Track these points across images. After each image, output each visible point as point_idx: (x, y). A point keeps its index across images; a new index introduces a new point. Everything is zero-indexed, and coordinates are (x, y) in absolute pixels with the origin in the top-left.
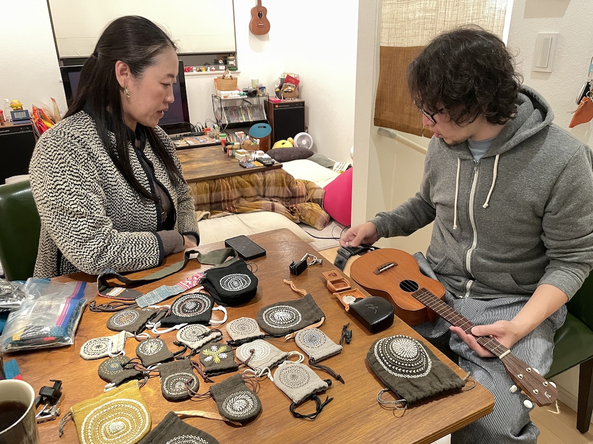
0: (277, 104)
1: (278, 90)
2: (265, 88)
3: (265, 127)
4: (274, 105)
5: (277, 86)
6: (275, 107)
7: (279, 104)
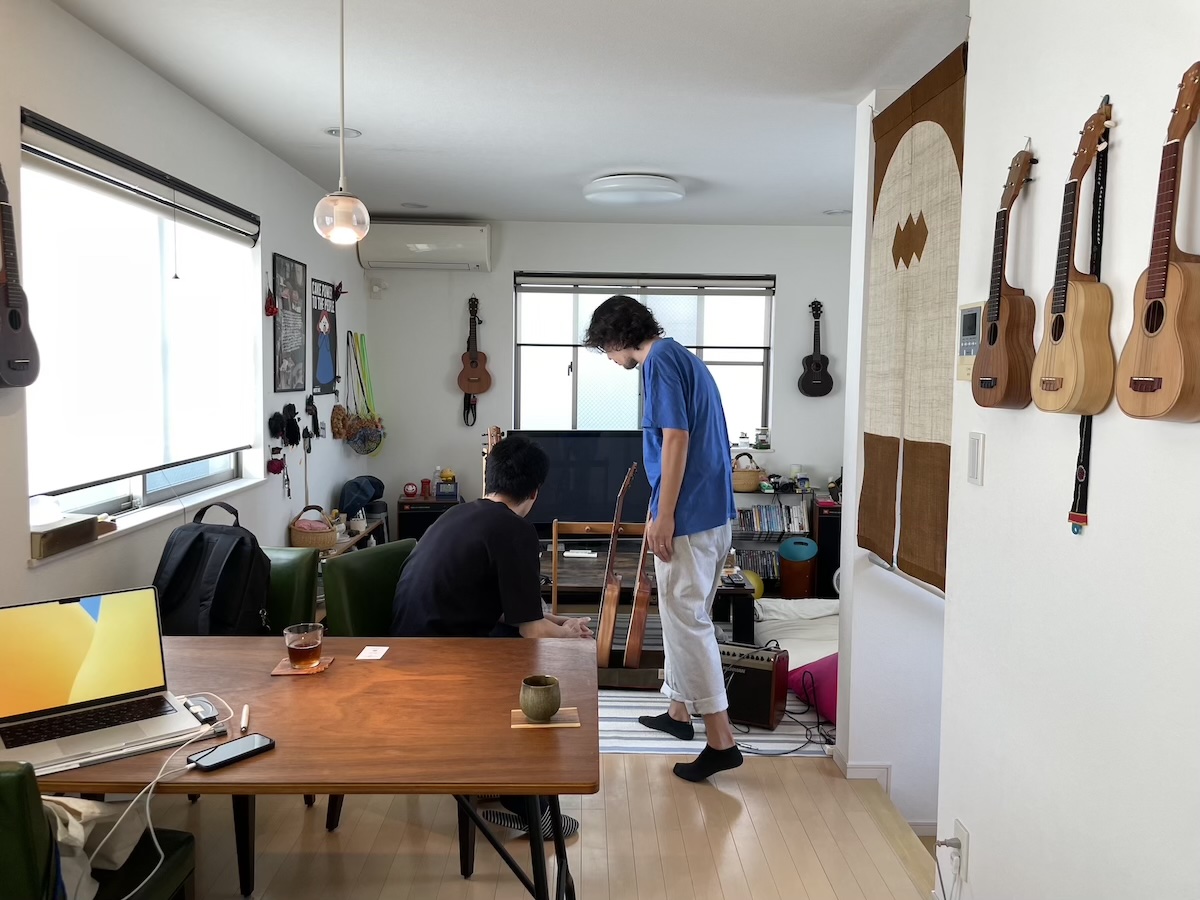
0: (826, 509)
1: (832, 485)
2: (807, 479)
3: (806, 544)
4: (821, 509)
5: (830, 480)
6: (821, 512)
7: (830, 509)
